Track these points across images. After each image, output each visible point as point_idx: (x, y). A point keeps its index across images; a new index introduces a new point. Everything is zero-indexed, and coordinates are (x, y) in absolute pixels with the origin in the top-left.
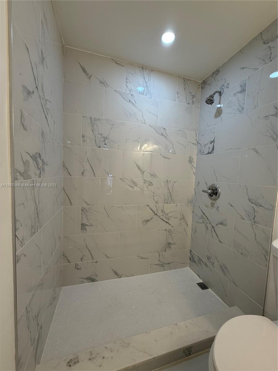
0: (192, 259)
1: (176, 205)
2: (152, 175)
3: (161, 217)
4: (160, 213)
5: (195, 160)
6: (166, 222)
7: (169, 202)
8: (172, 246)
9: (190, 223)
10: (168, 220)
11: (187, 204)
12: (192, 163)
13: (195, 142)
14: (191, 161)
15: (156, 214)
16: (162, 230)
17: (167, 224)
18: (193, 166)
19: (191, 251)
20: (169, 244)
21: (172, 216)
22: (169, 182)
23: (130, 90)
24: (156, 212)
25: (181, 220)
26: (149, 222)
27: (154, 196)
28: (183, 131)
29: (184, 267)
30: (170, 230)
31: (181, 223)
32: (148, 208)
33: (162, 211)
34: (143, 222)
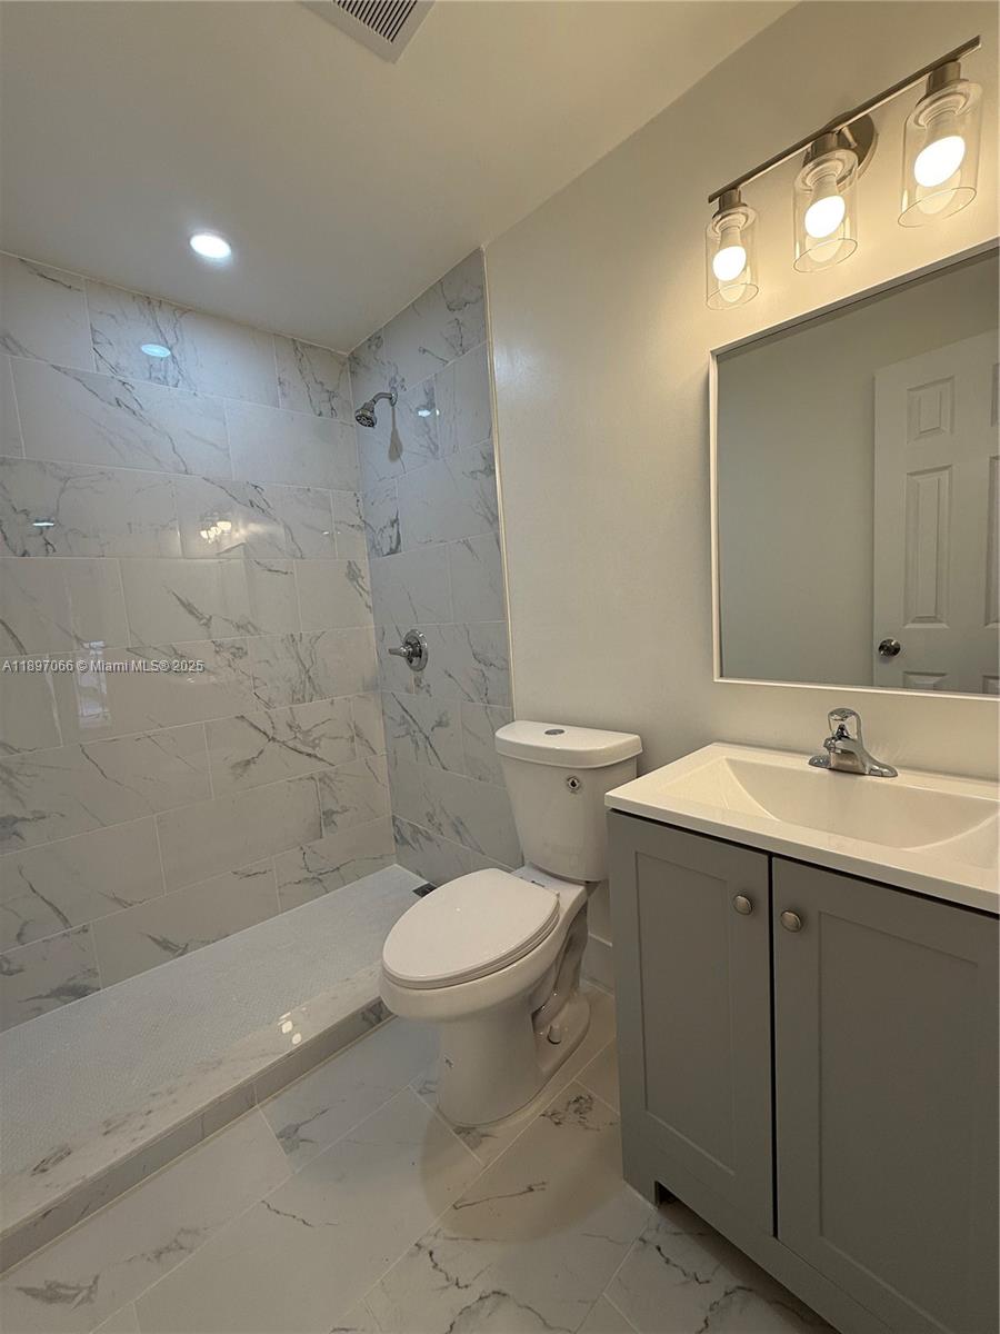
0: (400, 840)
1: (332, 703)
2: (238, 627)
3: (291, 744)
4: (284, 734)
5: (365, 572)
6: (309, 755)
7: (307, 698)
8: (336, 818)
9: (379, 742)
10: (314, 748)
11: (361, 694)
12: (360, 579)
13: (357, 521)
14: (353, 574)
15: (273, 739)
16: (300, 779)
17: (313, 760)
18: (363, 589)
19: (394, 819)
20: (328, 814)
21: (323, 735)
22: (297, 638)
24: (270, 733)
25: (353, 741)
26: (252, 766)
27: (255, 687)
28: (317, 492)
29: (384, 866)
30: (326, 775)
31: (353, 750)
32: (245, 724)
33: (291, 727)
34: (233, 767)
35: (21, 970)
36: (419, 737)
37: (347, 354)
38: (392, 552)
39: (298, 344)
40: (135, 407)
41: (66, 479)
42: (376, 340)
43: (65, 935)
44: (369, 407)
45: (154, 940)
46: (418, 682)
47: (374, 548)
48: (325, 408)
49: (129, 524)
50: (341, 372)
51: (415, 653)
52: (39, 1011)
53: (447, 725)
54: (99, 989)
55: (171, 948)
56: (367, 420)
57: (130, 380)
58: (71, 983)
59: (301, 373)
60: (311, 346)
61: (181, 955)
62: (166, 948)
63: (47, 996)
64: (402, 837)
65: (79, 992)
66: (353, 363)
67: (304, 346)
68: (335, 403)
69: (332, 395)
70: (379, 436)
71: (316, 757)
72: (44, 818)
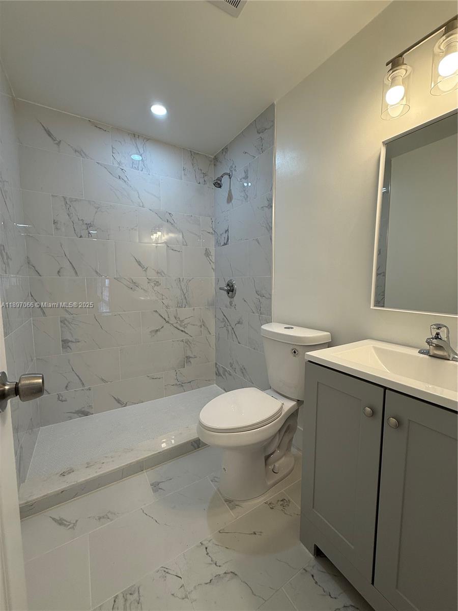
0: (218, 374)
1: (194, 309)
2: (158, 273)
3: (175, 325)
4: (173, 321)
5: (213, 253)
6: (182, 331)
7: (184, 306)
8: (191, 360)
9: (213, 330)
10: (184, 328)
11: (207, 307)
12: (210, 257)
13: (211, 231)
14: (207, 254)
15: (168, 322)
16: (178, 341)
17: (184, 333)
18: (211, 260)
19: (216, 364)
20: (188, 357)
21: (189, 323)
22: (181, 280)
23: (119, 163)
24: (167, 319)
25: (201, 327)
26: (158, 333)
27: (163, 299)
28: (195, 217)
29: (210, 384)
30: (188, 341)
31: (201, 331)
32: (157, 315)
33: (176, 318)
34: (151, 332)
35: (66, 401)
36: (230, 328)
37: (213, 157)
38: (225, 244)
39: (192, 153)
40: (126, 179)
41: (98, 208)
42: (225, 150)
43: (83, 390)
44: (220, 179)
45: (115, 398)
46: (231, 303)
47: (217, 243)
48: (202, 181)
49: (119, 227)
50: (210, 165)
51: (231, 290)
52: (71, 418)
53: (242, 323)
54: (93, 414)
55: (120, 403)
56: (218, 185)
57: (124, 168)
58: (83, 409)
59: (193, 165)
60: (198, 153)
61: (124, 406)
62: (119, 402)
63: (74, 413)
64: (219, 372)
65: (86, 414)
66: (215, 161)
67: (195, 153)
68: (206, 178)
69: (205, 175)
70: (223, 192)
71: (185, 332)
72: (79, 342)
